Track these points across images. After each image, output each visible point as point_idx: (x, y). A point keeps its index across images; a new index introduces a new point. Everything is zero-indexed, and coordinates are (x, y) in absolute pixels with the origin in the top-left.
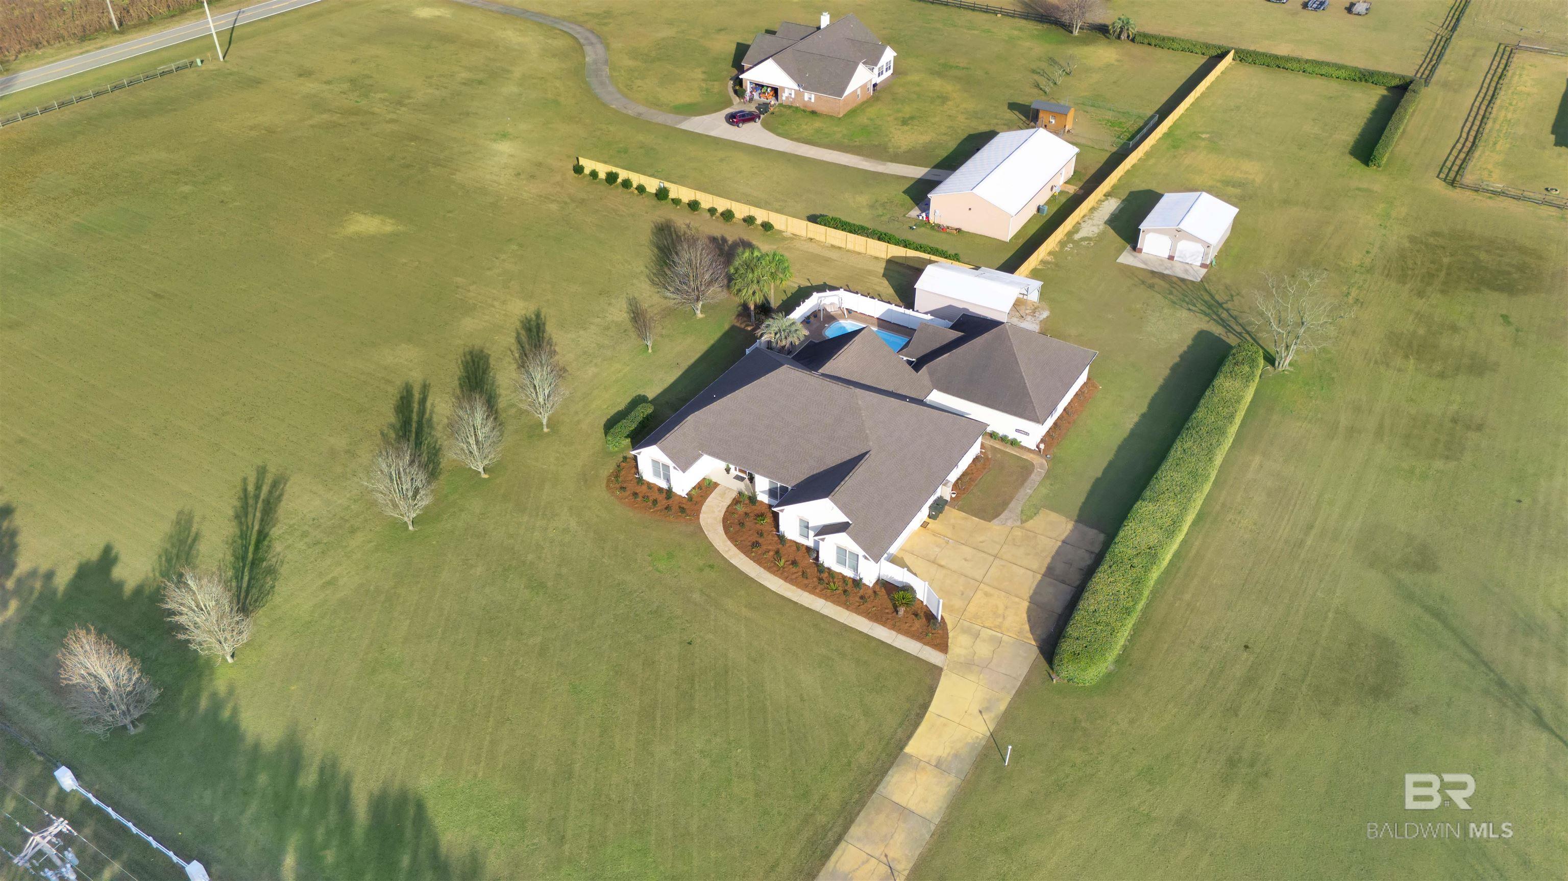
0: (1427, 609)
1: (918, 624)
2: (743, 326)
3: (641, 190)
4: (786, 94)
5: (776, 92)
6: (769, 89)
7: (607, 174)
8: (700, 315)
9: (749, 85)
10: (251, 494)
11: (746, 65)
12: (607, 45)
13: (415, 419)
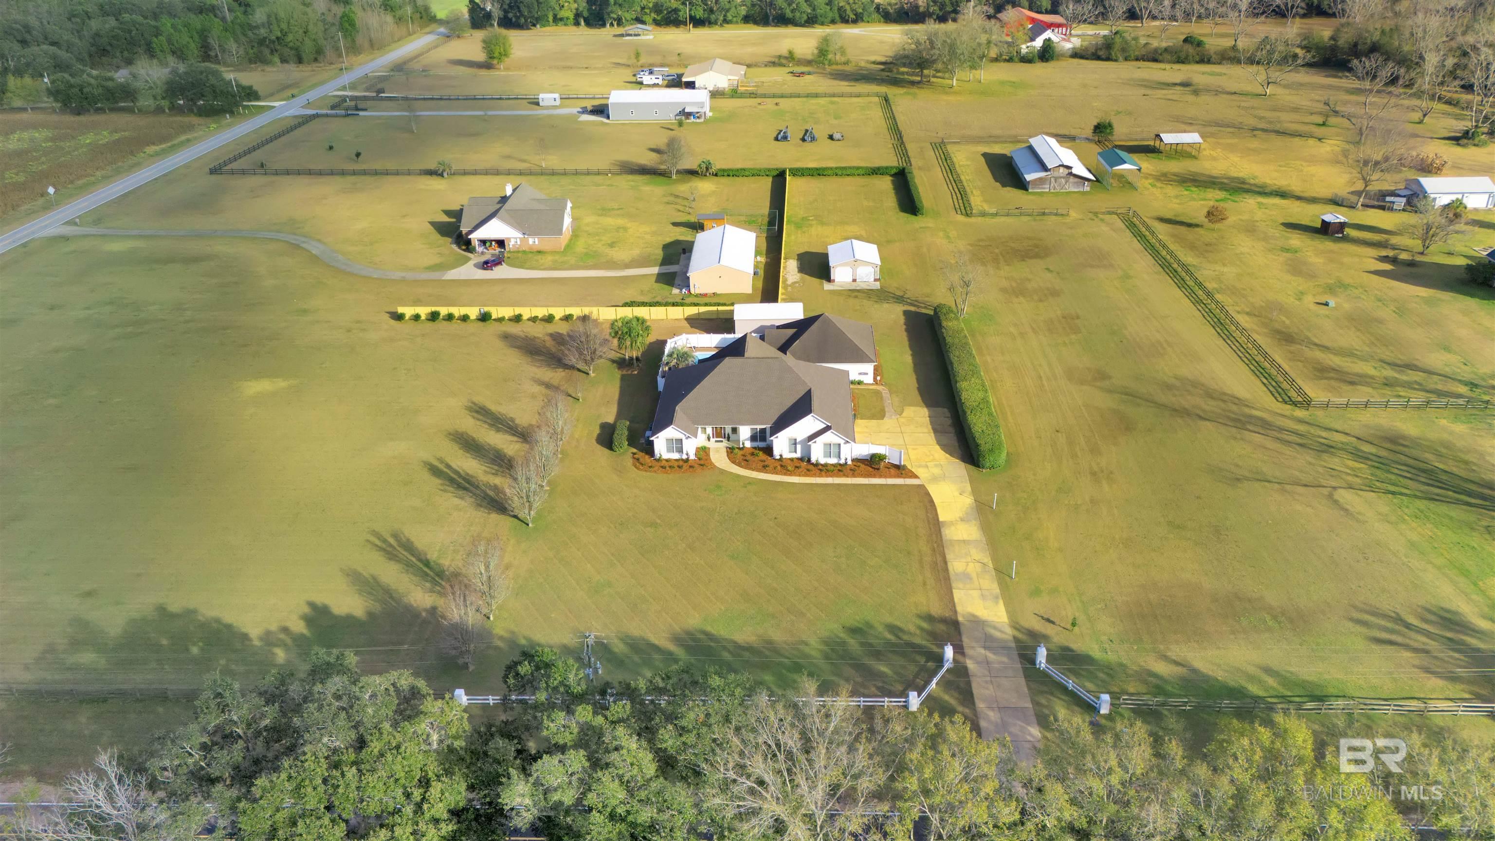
0: (1122, 393)
1: (893, 471)
2: (629, 372)
3: (465, 318)
4: (512, 242)
5: (501, 243)
6: (493, 243)
7: (427, 315)
8: (592, 374)
9: (477, 243)
10: (384, 546)
11: (464, 230)
12: (319, 241)
13: (455, 476)
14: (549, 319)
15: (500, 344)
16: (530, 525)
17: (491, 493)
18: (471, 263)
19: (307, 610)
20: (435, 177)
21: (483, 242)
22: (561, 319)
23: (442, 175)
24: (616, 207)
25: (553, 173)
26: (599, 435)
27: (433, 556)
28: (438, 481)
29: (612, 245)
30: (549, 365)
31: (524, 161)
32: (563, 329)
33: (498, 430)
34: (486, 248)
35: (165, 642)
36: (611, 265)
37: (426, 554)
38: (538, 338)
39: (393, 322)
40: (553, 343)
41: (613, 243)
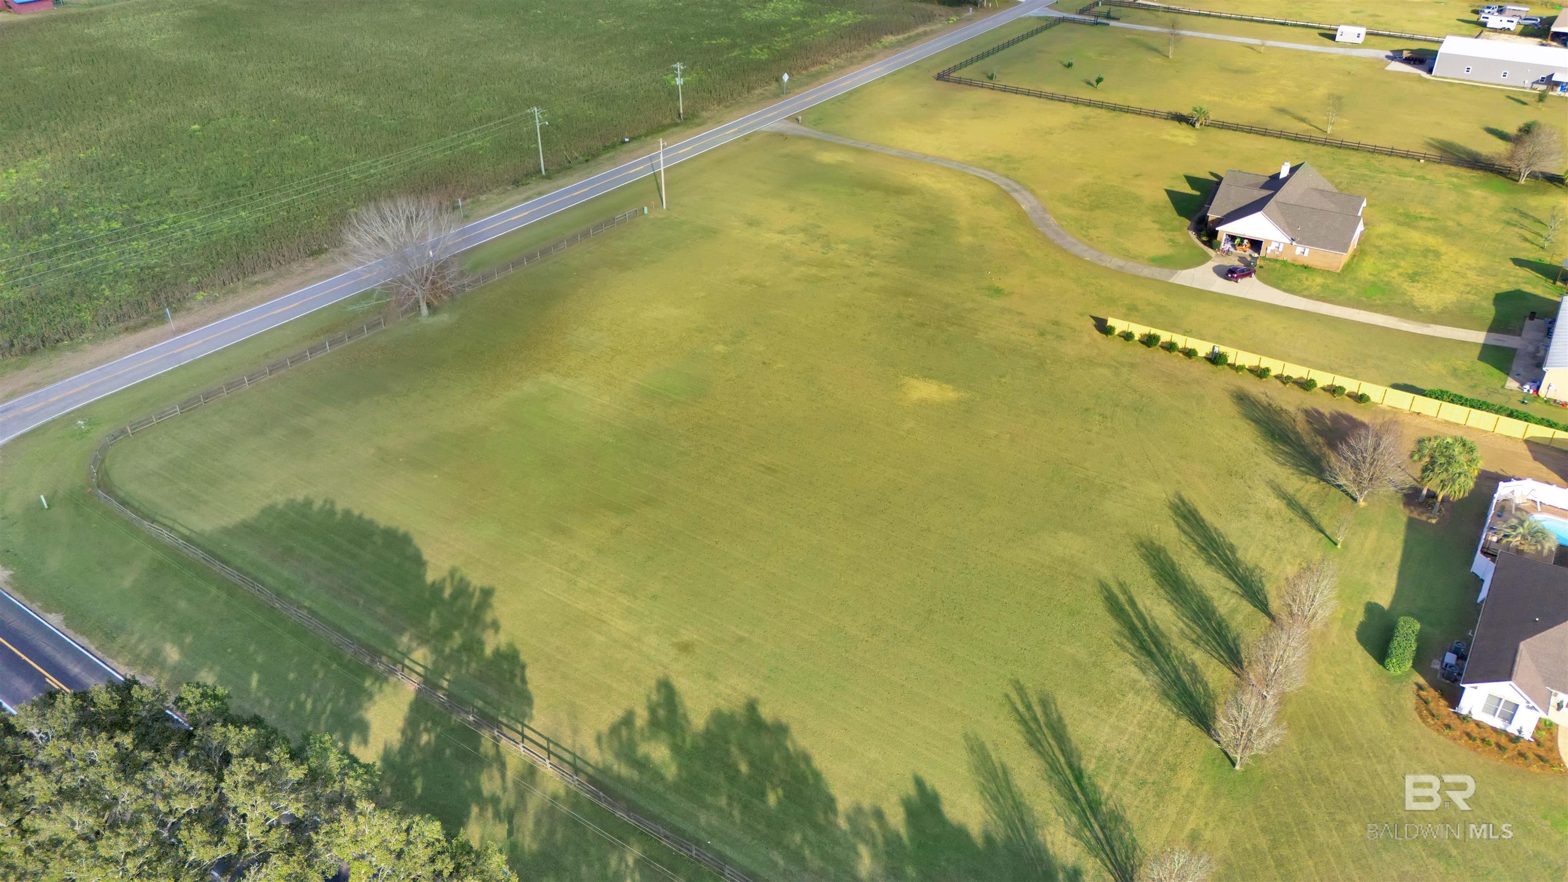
2: (1425, 519)
3: (1189, 353)
4: (1273, 246)
5: (1256, 245)
6: (1246, 241)
7: (1143, 336)
8: (1362, 503)
9: (1224, 237)
10: (1027, 716)
11: (1212, 216)
12: (1032, 192)
13: (1139, 626)
14: (1306, 385)
15: (1230, 408)
16: (1237, 767)
17: (1186, 678)
18: (1211, 264)
19: (911, 790)
20: (1184, 125)
21: (1232, 238)
22: (1324, 389)
23: (1193, 125)
24: (1426, 215)
25: (1342, 146)
26: (1362, 624)
27: (1089, 766)
28: (1114, 625)
29: (1413, 278)
30: (1297, 466)
31: (1302, 120)
32: (1327, 406)
33: (1210, 562)
34: (1234, 246)
35: (744, 768)
36: (1409, 311)
37: (1080, 759)
38: (1287, 412)
39: (1096, 333)
40: (1307, 427)
41: (1416, 274)
